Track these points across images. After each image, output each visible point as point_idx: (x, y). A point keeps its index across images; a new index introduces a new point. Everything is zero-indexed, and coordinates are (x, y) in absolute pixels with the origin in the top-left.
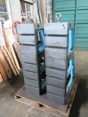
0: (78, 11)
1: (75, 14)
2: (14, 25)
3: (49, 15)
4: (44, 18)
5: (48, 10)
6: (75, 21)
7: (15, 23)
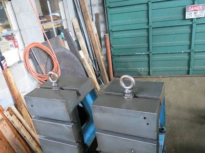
0: (153, 4)
1: (148, 11)
2: (27, 56)
3: (97, 15)
4: (88, 22)
5: (95, 5)
6: (148, 23)
7: (30, 49)
